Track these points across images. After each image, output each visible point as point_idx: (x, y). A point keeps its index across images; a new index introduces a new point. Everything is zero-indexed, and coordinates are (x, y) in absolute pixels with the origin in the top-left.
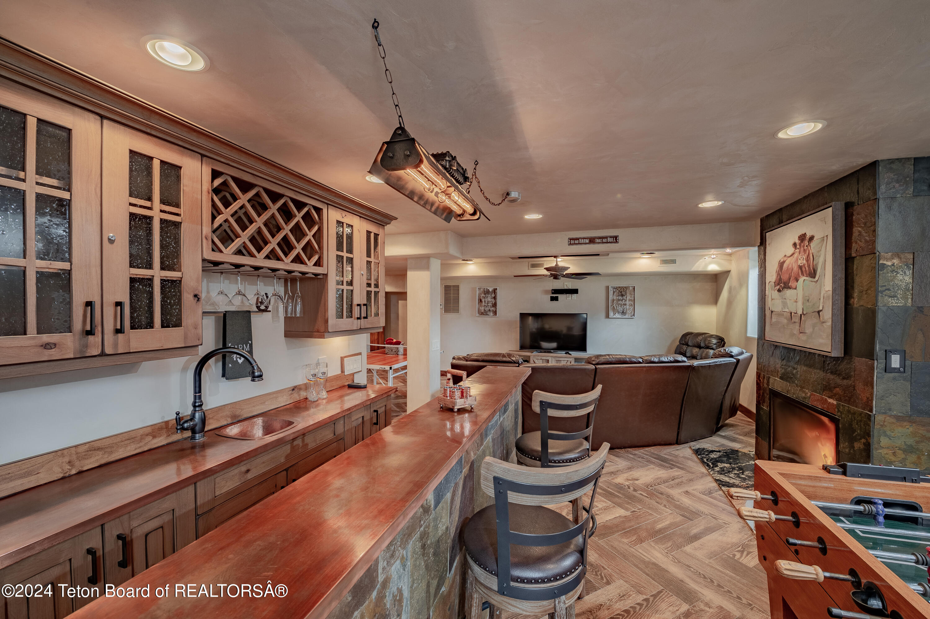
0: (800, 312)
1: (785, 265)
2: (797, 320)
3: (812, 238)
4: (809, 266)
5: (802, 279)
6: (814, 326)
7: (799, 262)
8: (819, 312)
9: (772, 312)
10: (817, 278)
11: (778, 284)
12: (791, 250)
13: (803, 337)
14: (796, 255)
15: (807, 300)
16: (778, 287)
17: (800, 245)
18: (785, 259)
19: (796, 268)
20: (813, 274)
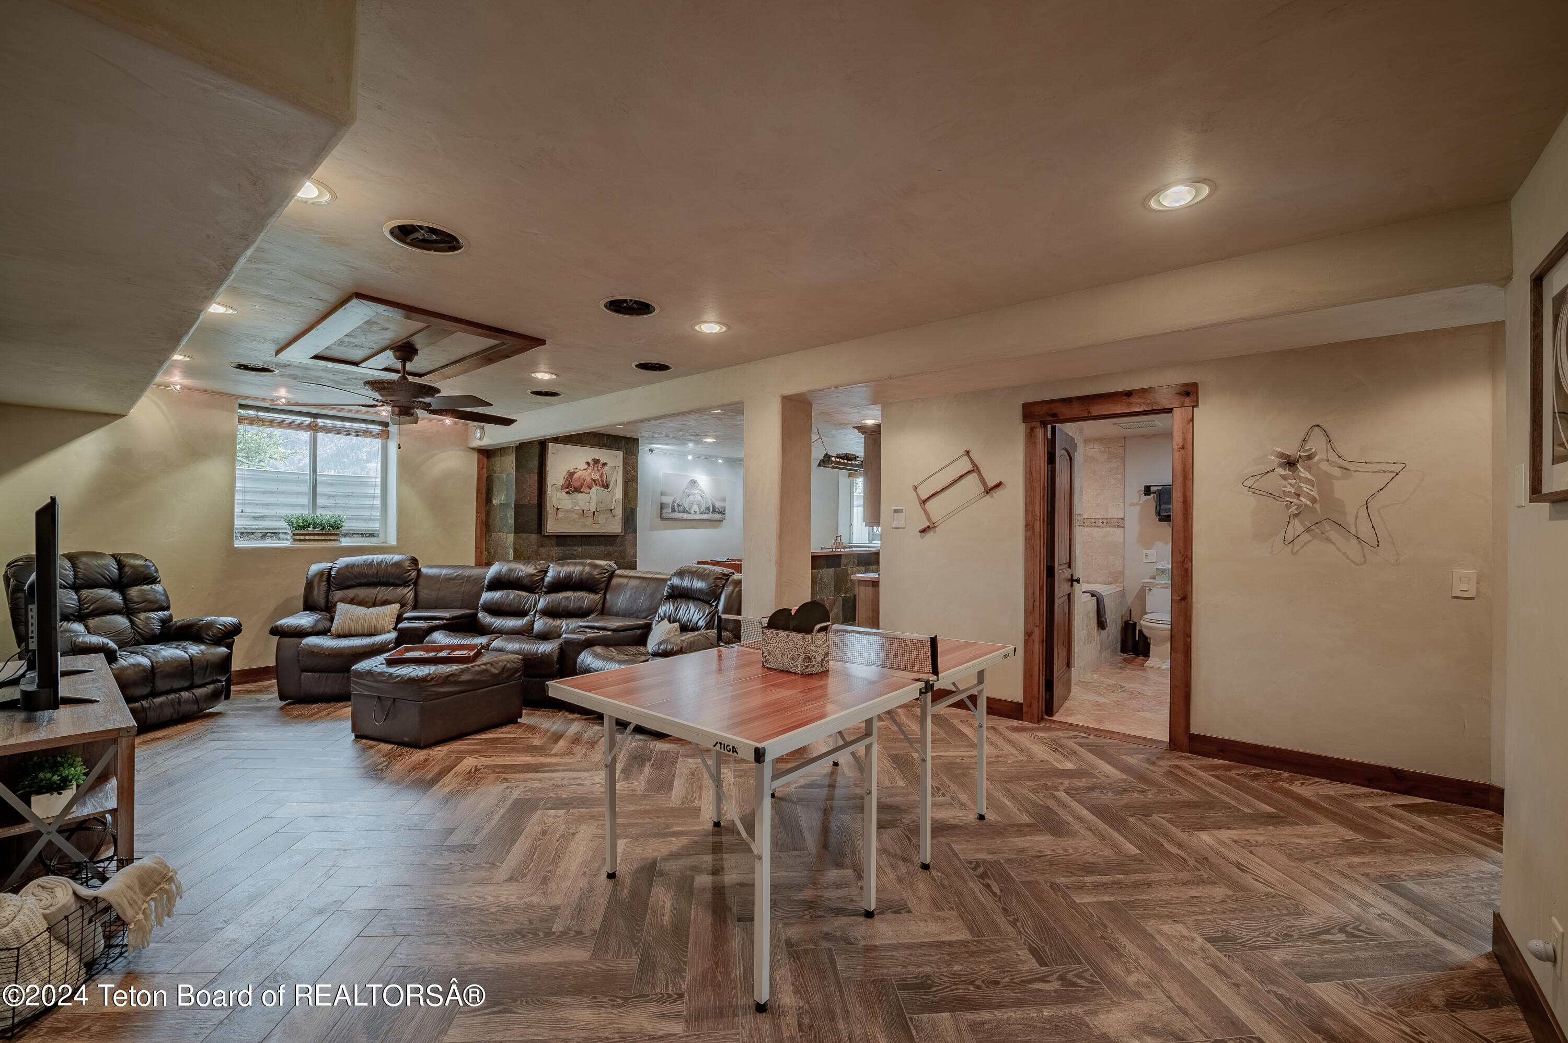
0: (594, 510)
1: (576, 475)
2: (591, 515)
3: (605, 464)
4: (602, 481)
5: (595, 488)
6: (607, 519)
7: (593, 477)
8: (611, 510)
9: (558, 509)
10: (609, 489)
11: (567, 488)
12: (586, 466)
13: (596, 526)
14: (589, 471)
15: (599, 502)
16: (567, 490)
17: (594, 465)
18: (576, 470)
19: (588, 480)
20: (606, 486)
